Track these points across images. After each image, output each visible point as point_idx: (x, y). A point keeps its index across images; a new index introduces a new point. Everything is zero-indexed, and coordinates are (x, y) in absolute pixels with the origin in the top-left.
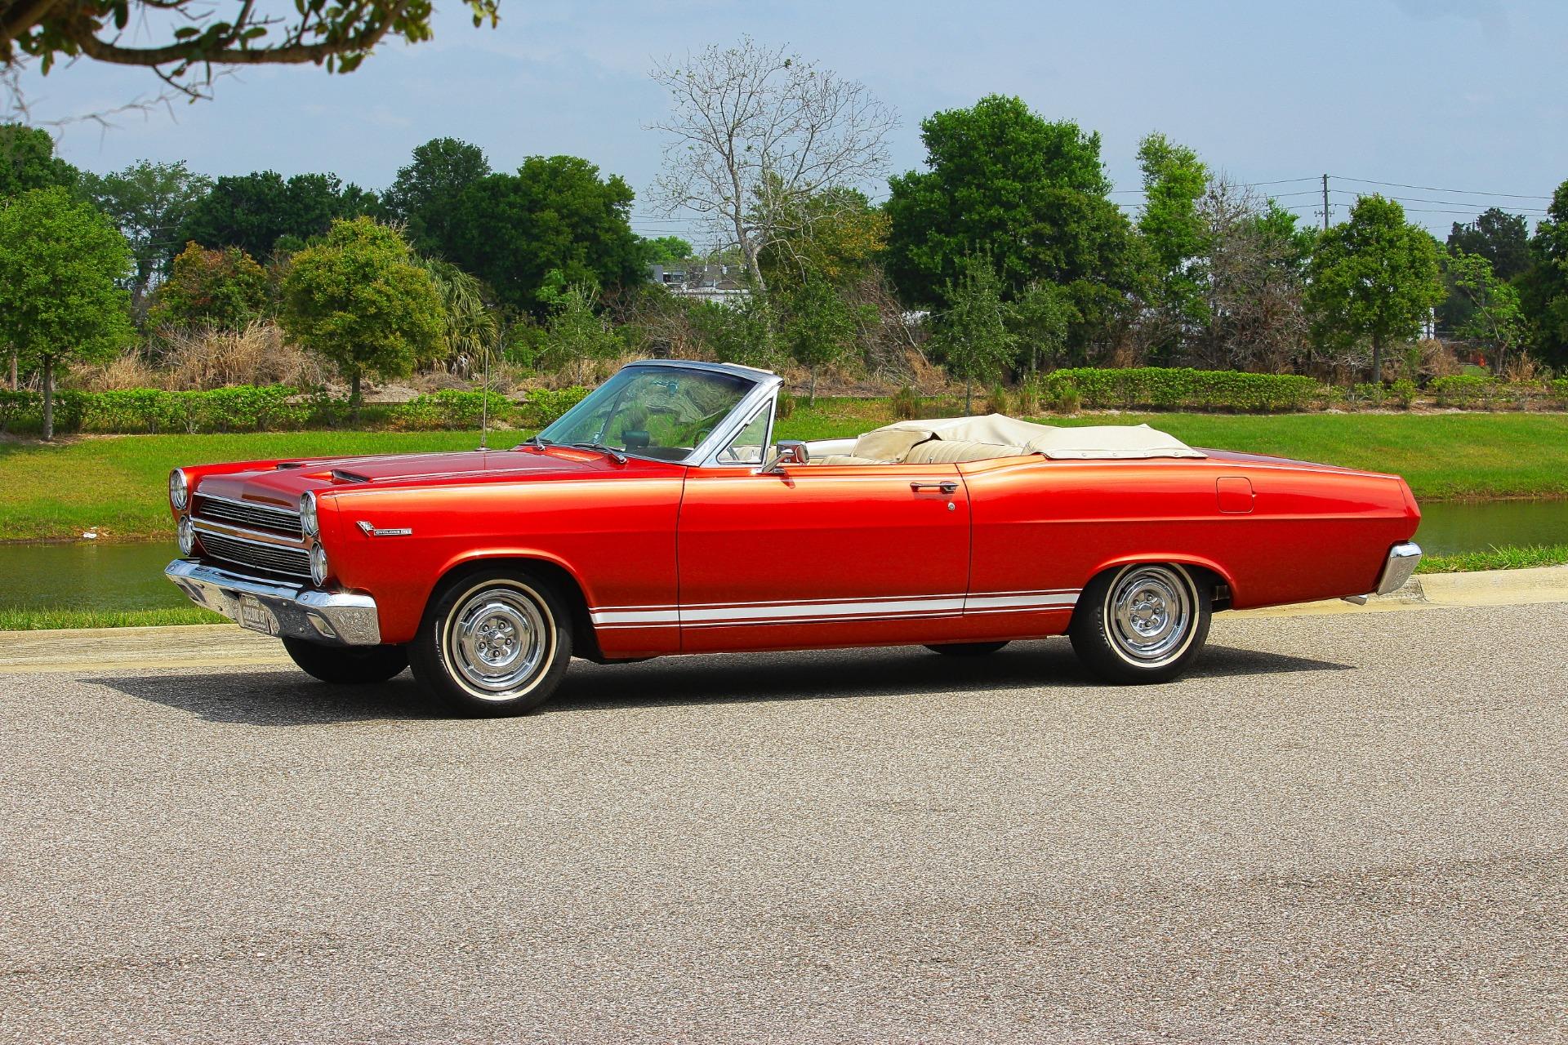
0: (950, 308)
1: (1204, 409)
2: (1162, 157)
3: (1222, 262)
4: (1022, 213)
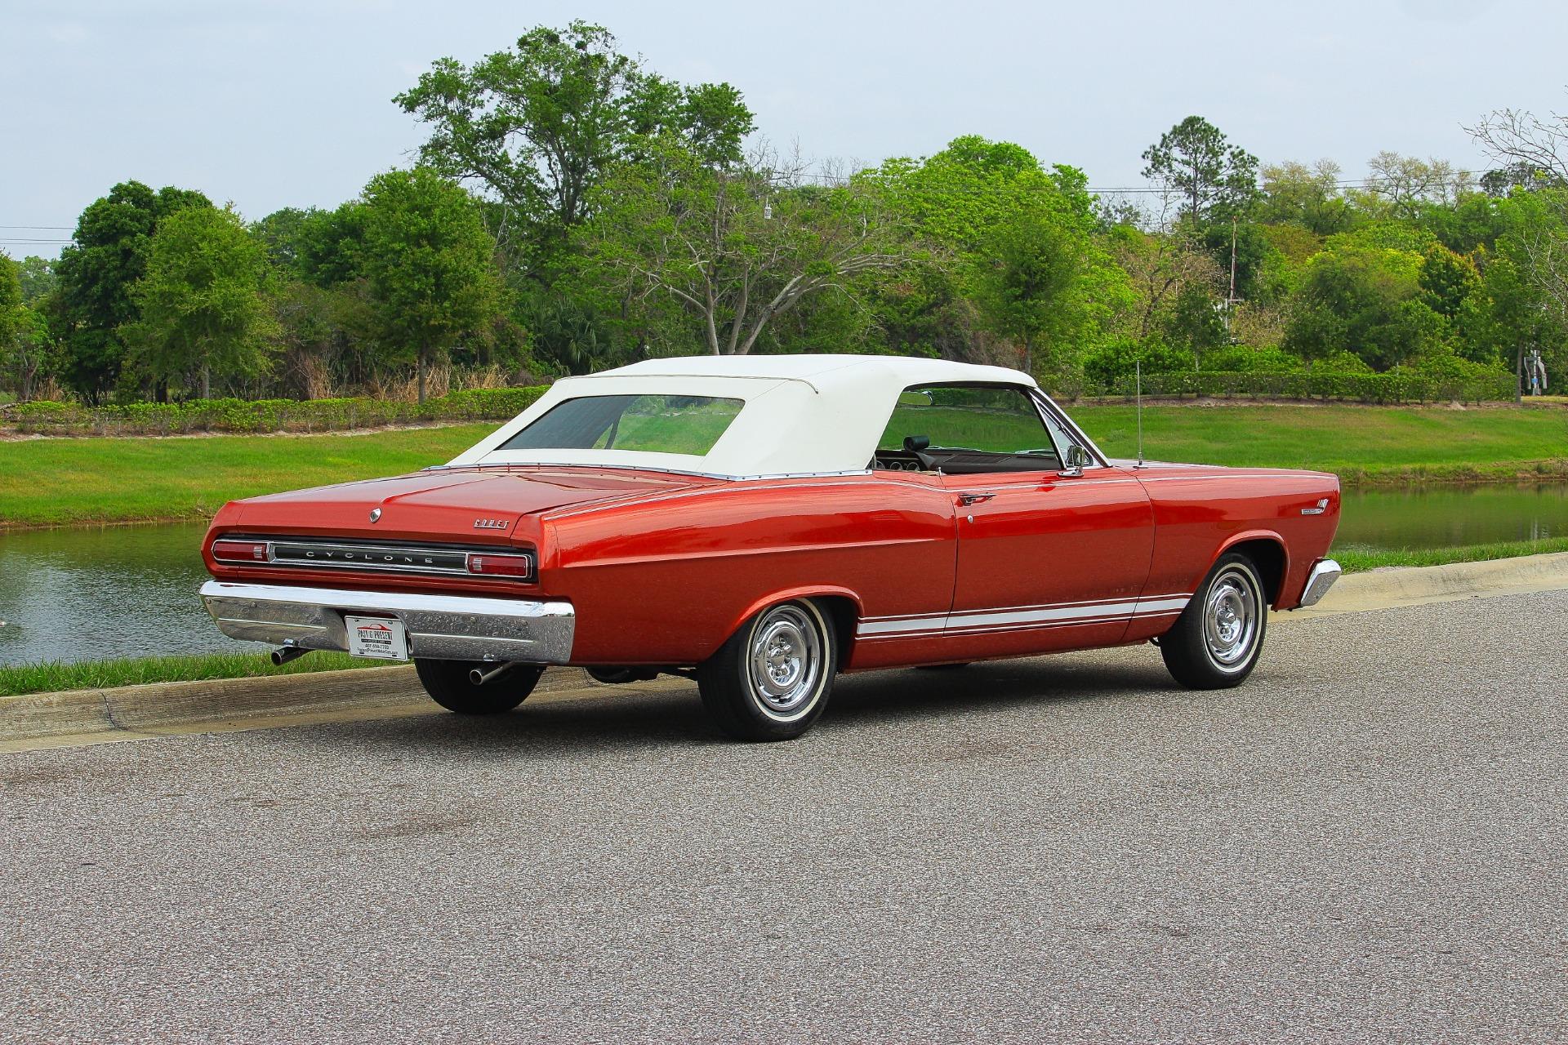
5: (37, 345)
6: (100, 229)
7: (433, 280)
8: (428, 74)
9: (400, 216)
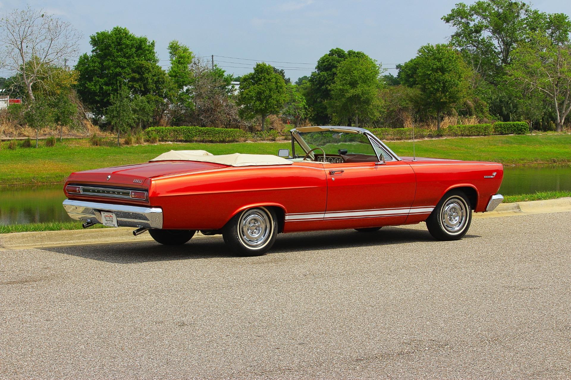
0: (111, 105)
1: (202, 141)
2: (176, 49)
3: (198, 88)
4: (128, 70)
5: (301, 108)
6: (325, 65)
7: (442, 85)
8: (455, 9)
9: (431, 62)
